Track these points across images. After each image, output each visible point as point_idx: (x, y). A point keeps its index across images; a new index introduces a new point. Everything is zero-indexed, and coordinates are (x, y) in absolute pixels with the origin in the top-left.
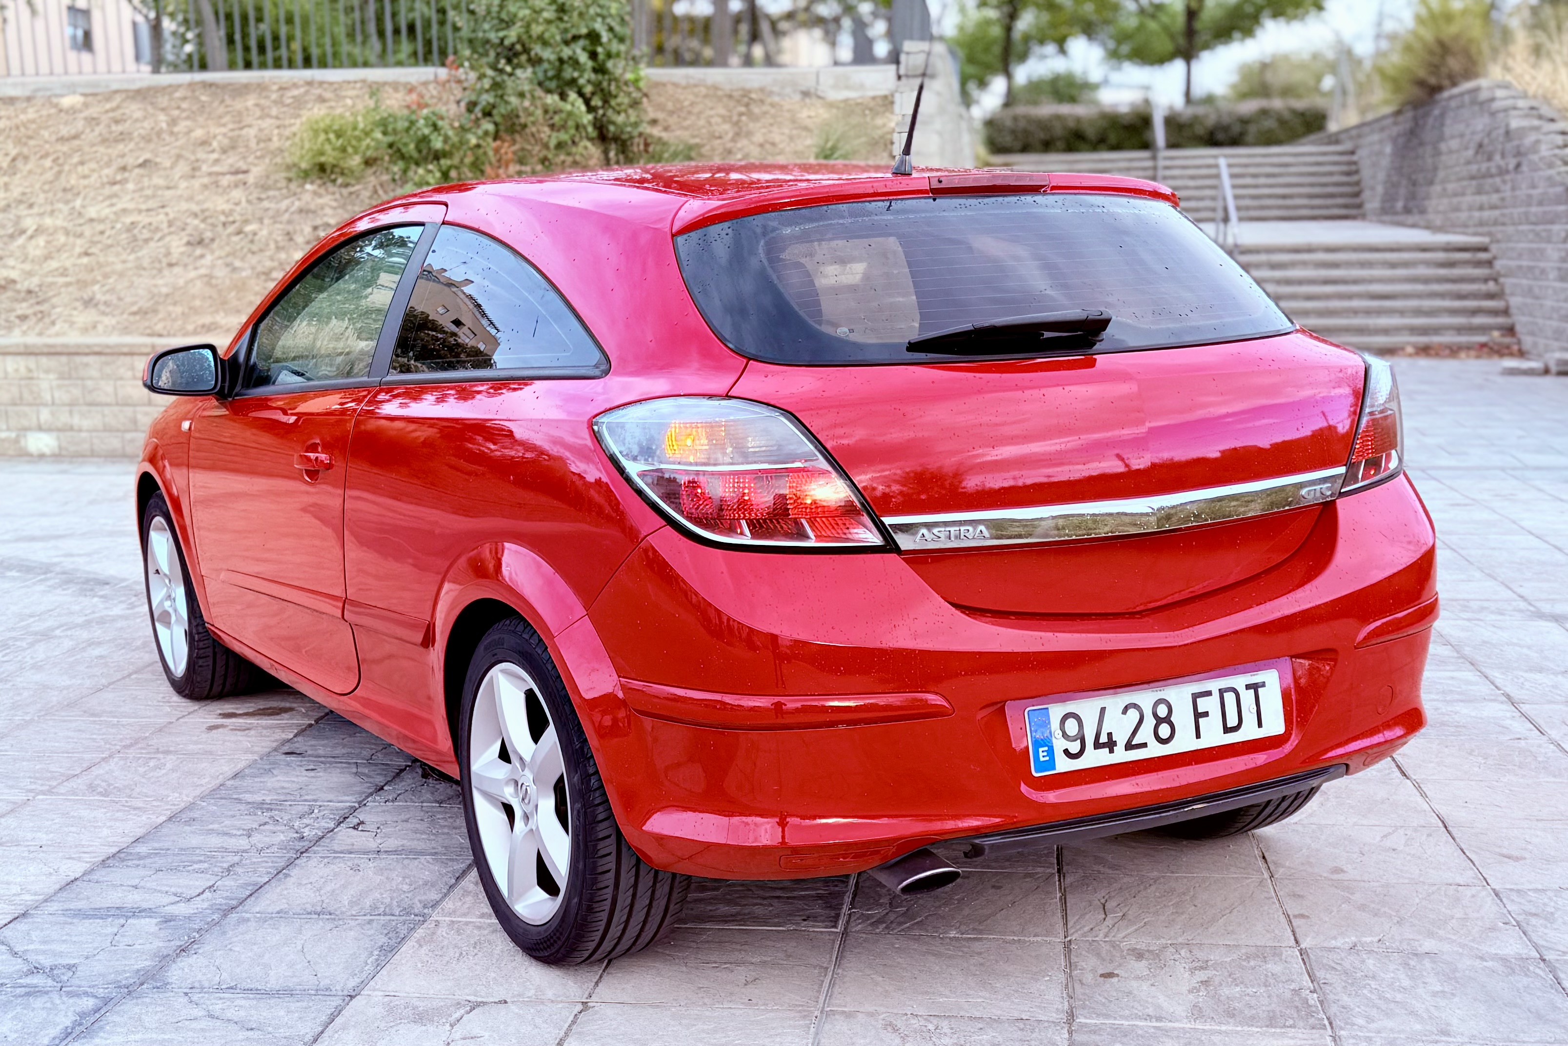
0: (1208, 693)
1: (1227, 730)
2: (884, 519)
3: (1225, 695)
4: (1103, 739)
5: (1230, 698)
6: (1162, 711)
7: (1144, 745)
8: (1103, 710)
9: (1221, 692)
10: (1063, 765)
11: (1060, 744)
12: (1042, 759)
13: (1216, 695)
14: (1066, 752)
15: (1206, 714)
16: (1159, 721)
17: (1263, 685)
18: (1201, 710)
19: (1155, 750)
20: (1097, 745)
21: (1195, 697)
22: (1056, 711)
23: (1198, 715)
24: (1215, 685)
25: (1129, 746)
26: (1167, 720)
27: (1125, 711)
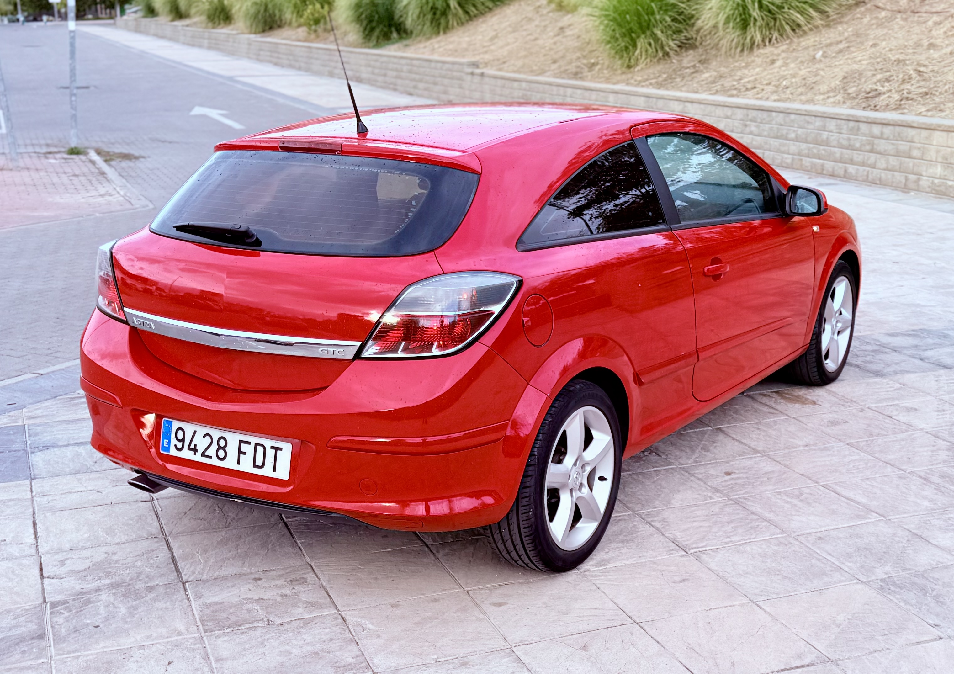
0: (249, 443)
1: (255, 466)
3: (258, 447)
5: (260, 450)
7: (210, 457)
8: (195, 432)
9: (256, 445)
10: (173, 452)
11: (174, 441)
12: (165, 445)
13: (253, 445)
14: (175, 446)
15: (245, 453)
16: (220, 448)
17: (281, 449)
18: (242, 450)
19: (214, 462)
20: (189, 449)
21: (241, 442)
22: (176, 424)
23: (240, 452)
24: (253, 440)
25: (203, 455)
26: (224, 448)
27: (204, 437)
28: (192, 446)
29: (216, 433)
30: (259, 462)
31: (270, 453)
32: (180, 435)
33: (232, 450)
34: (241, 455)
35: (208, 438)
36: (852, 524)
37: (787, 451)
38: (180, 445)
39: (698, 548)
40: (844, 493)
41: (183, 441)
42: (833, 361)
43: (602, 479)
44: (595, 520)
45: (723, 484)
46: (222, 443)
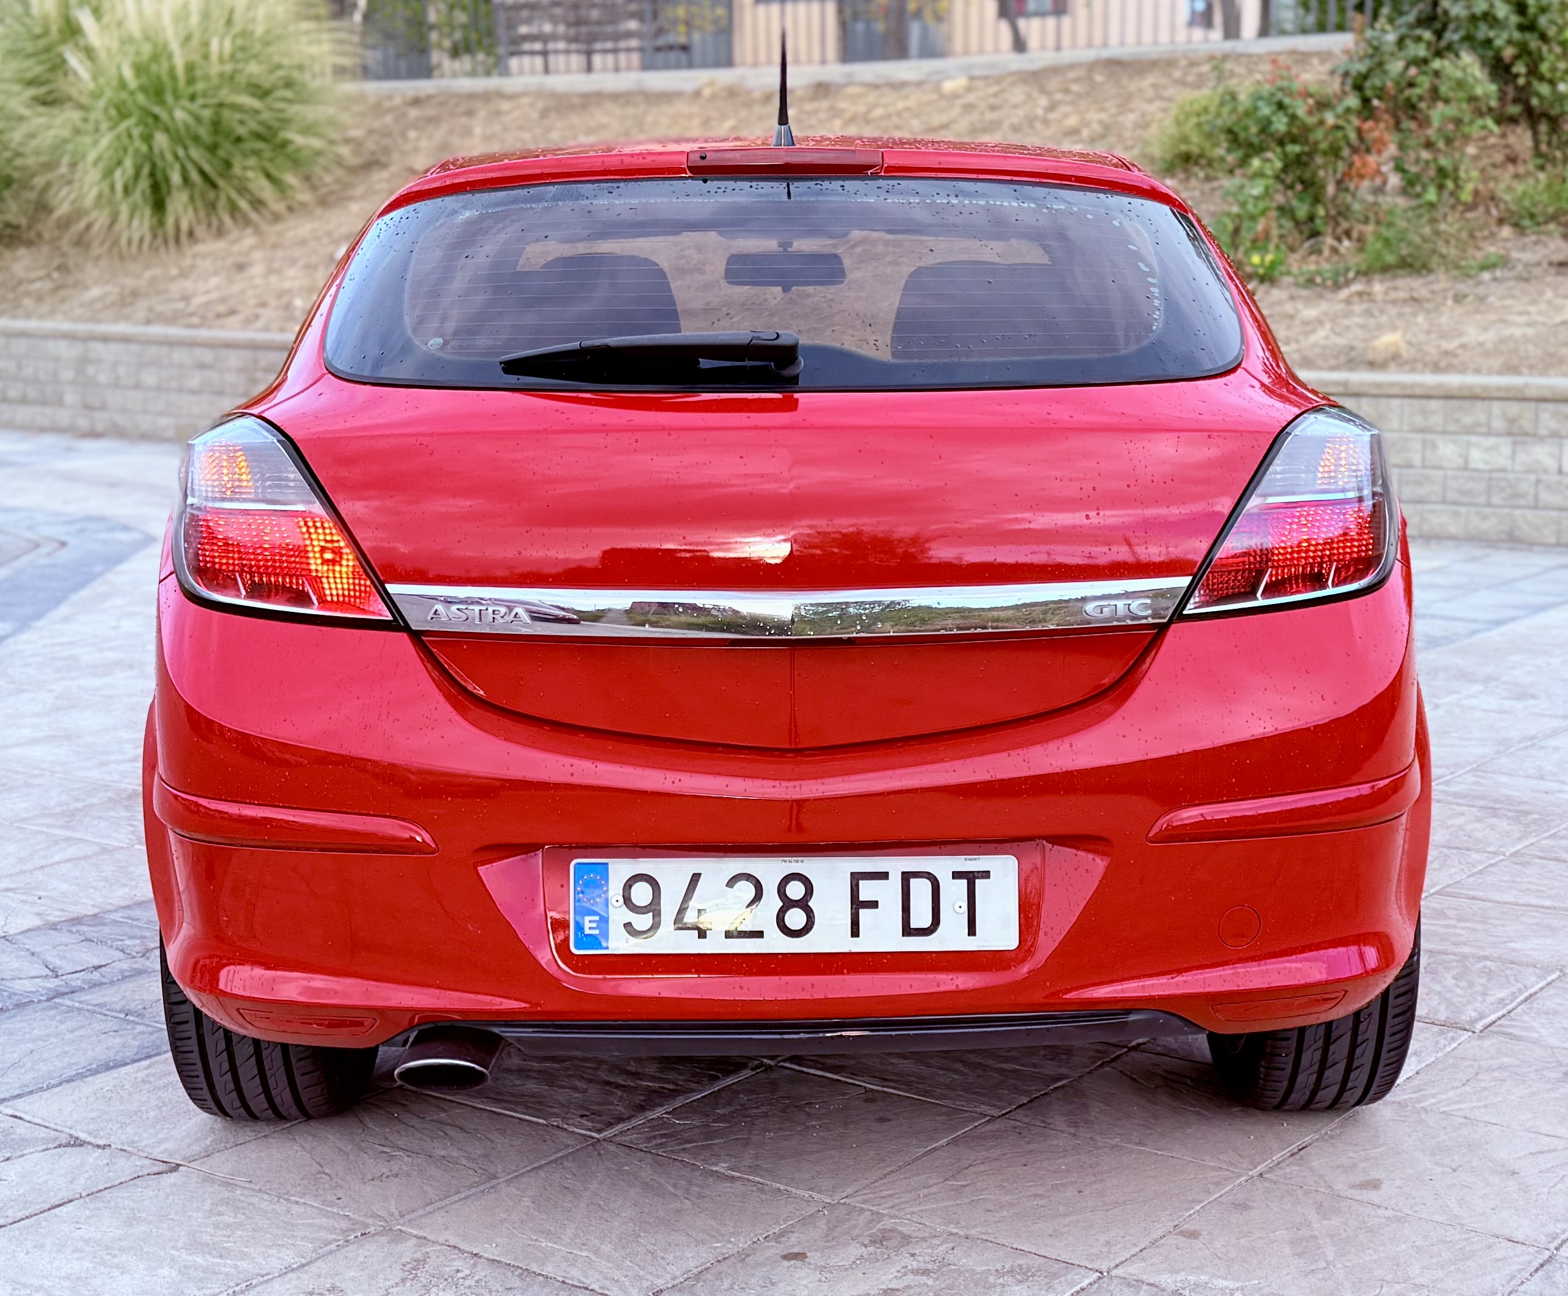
0: (884, 876)
1: (908, 930)
2: (388, 586)
3: (913, 882)
4: (690, 917)
5: (921, 889)
6: (795, 890)
7: (759, 934)
8: (696, 878)
9: (906, 877)
10: (620, 944)
11: (619, 915)
12: (587, 931)
13: (895, 880)
14: (628, 926)
15: (874, 904)
16: (788, 904)
17: (986, 875)
18: (862, 897)
19: (776, 943)
20: (680, 924)
21: (856, 878)
22: (620, 869)
23: (857, 904)
24: (896, 865)
25: (732, 933)
26: (803, 904)
27: (732, 882)
29: (769, 868)
30: (921, 917)
32: (642, 895)
33: (831, 903)
34: (862, 912)
35: (744, 885)
38: (642, 922)
41: (654, 908)
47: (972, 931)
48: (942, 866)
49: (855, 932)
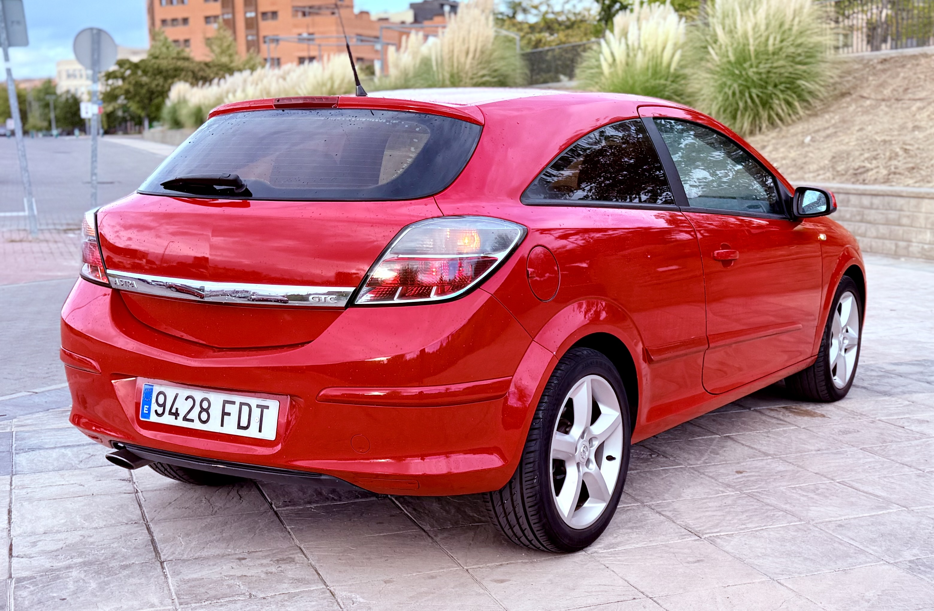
0: (233, 403)
1: (239, 427)
3: (243, 407)
5: (245, 409)
7: (192, 421)
8: (177, 395)
9: (242, 404)
10: (153, 418)
11: (154, 407)
12: (145, 411)
13: (237, 405)
14: (156, 411)
15: (229, 414)
16: (202, 410)
17: (267, 407)
18: (226, 411)
19: (197, 425)
20: (170, 413)
21: (225, 402)
22: (157, 387)
23: (224, 414)
24: (238, 399)
25: (185, 419)
26: (207, 410)
27: (186, 399)
28: (174, 411)
29: (198, 395)
30: (244, 423)
31: (256, 412)
32: (161, 400)
33: (216, 412)
34: (225, 416)
35: (190, 401)
36: (873, 514)
37: (799, 454)
38: (160, 410)
39: (712, 533)
40: (862, 488)
41: (164, 405)
42: (840, 378)
43: (610, 458)
44: (604, 500)
45: (735, 480)
46: (205, 405)
47: (260, 431)
48: (254, 401)
49: (222, 425)
